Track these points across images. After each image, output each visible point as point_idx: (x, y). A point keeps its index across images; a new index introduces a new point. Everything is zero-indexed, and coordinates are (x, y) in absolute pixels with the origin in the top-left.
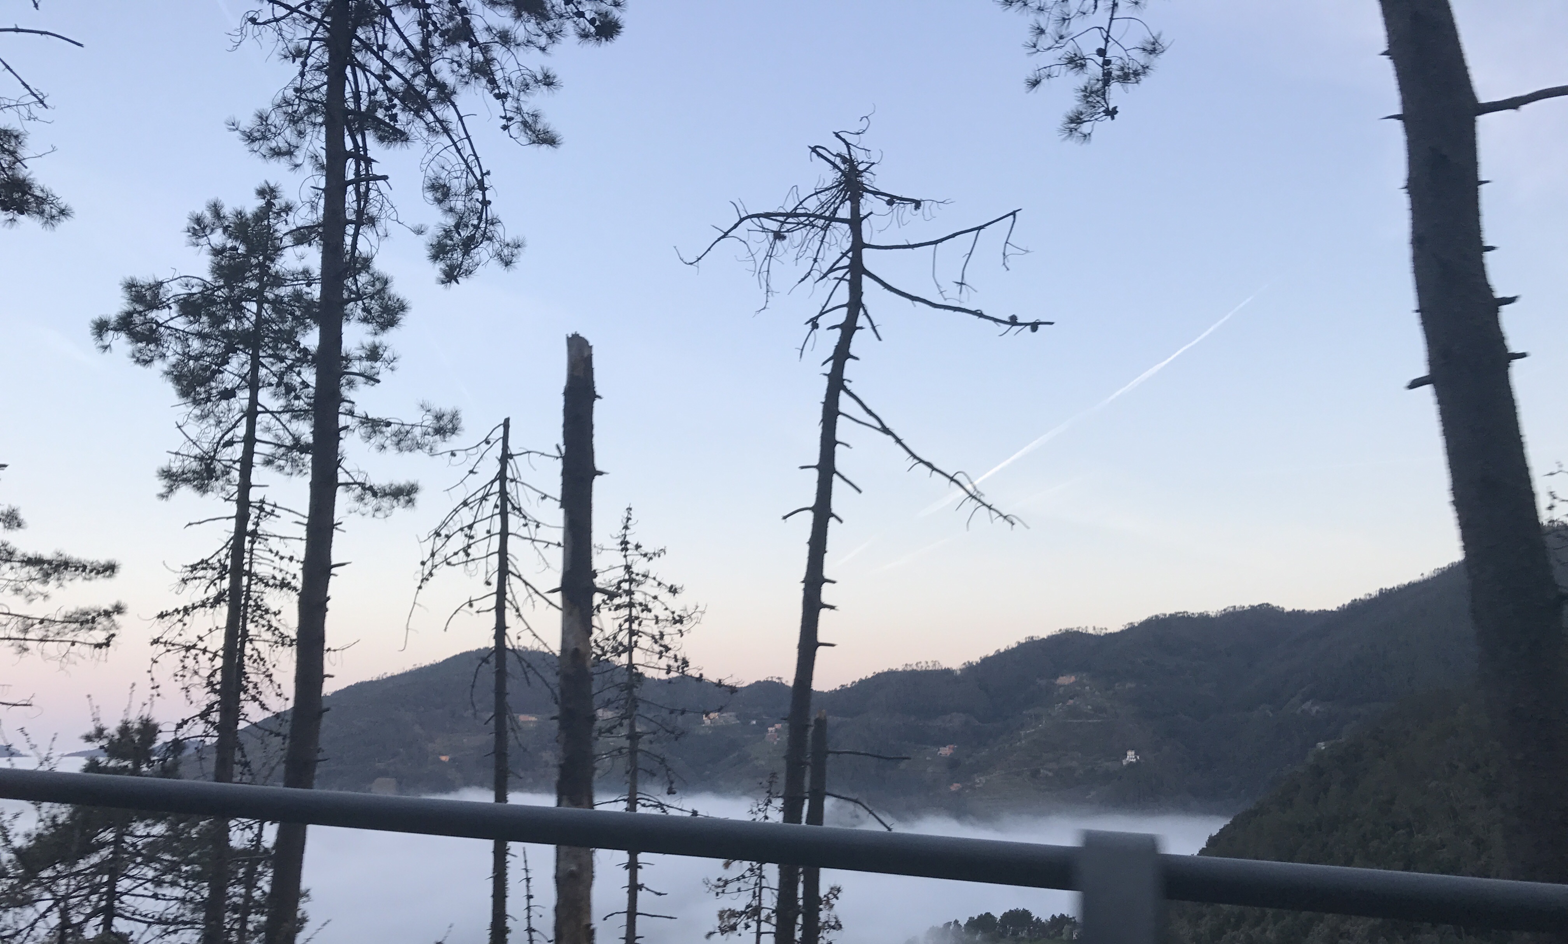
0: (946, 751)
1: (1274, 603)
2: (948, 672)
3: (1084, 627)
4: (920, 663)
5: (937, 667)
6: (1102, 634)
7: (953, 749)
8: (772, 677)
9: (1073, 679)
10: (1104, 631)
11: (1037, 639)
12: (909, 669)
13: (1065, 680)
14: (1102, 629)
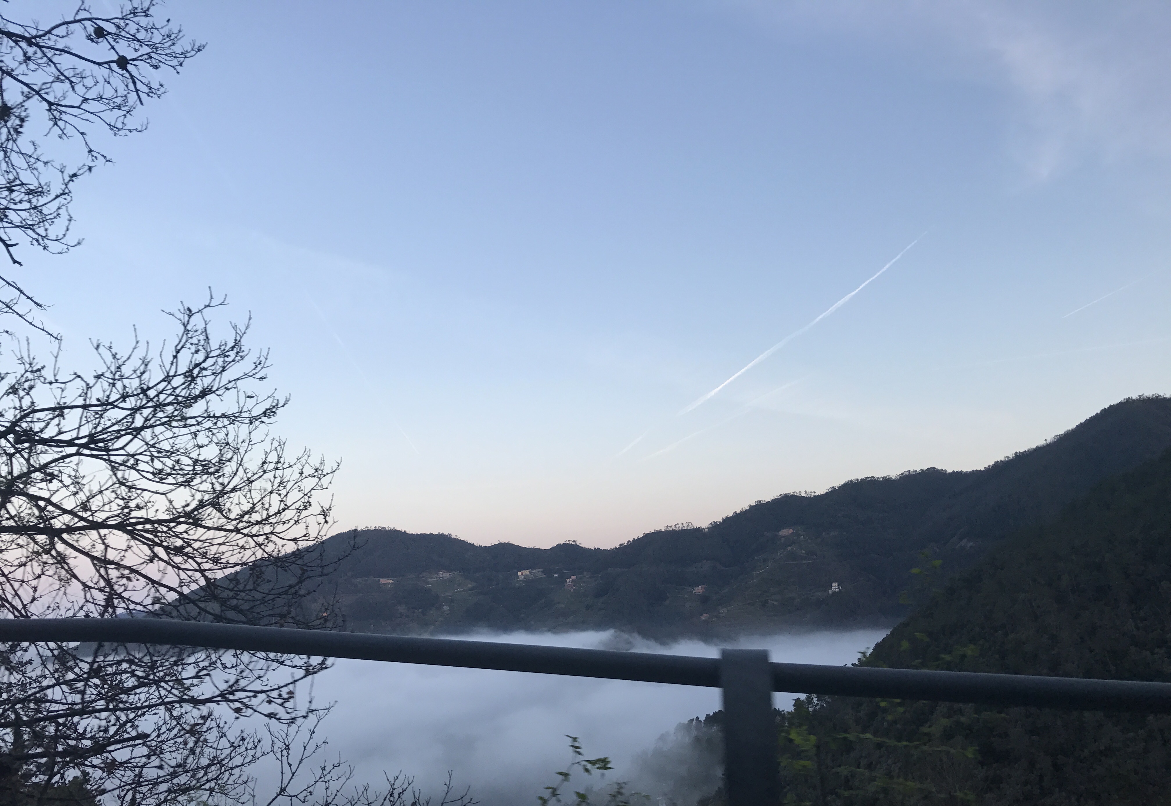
0: (699, 590)
2: (699, 530)
3: (798, 492)
4: (678, 524)
5: (691, 527)
6: (812, 496)
7: (705, 588)
8: (569, 541)
9: (791, 531)
11: (764, 502)
12: (669, 529)
13: (785, 532)
14: (811, 492)
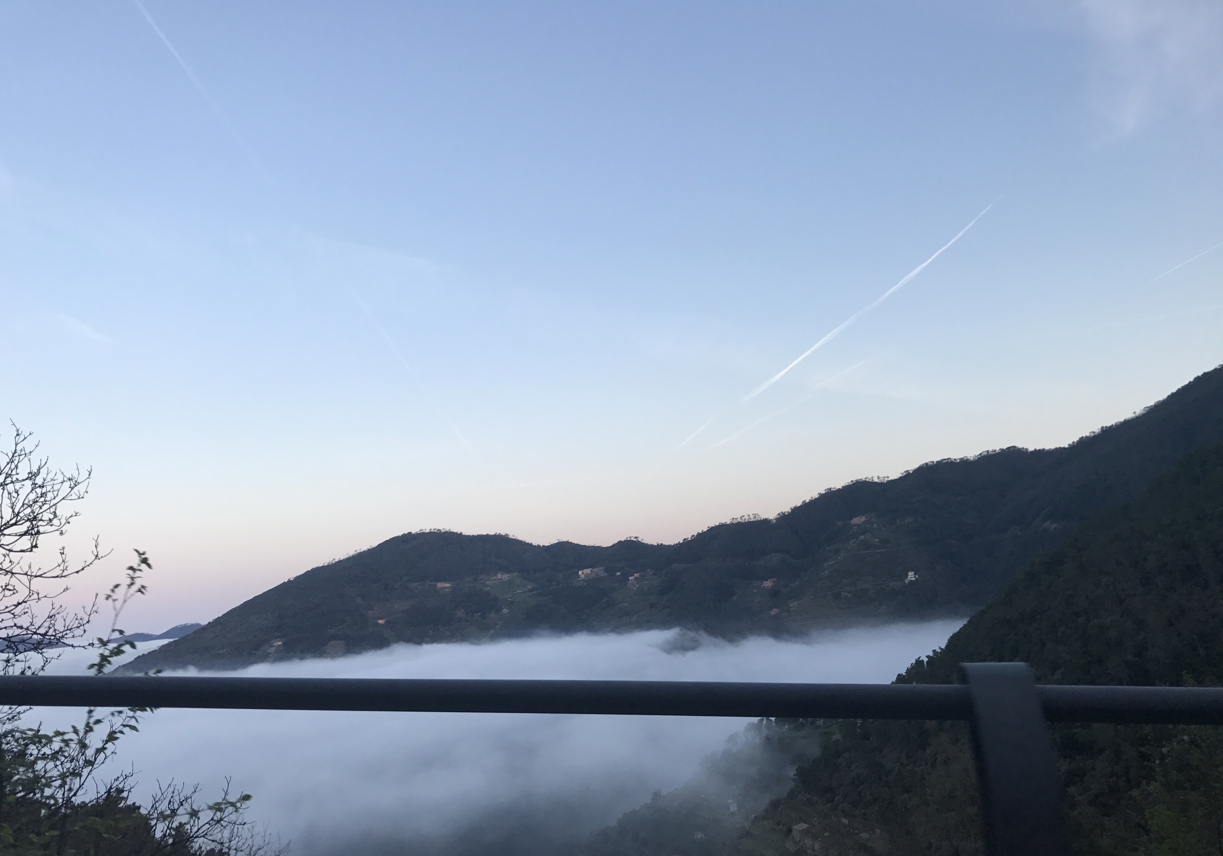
0: (768, 584)
1: (1020, 446)
2: (766, 521)
3: (870, 477)
4: (744, 516)
5: (758, 518)
6: (885, 482)
7: (774, 581)
8: (630, 537)
9: (864, 519)
10: (886, 479)
11: (834, 490)
12: (735, 522)
13: (858, 520)
14: (884, 477)
